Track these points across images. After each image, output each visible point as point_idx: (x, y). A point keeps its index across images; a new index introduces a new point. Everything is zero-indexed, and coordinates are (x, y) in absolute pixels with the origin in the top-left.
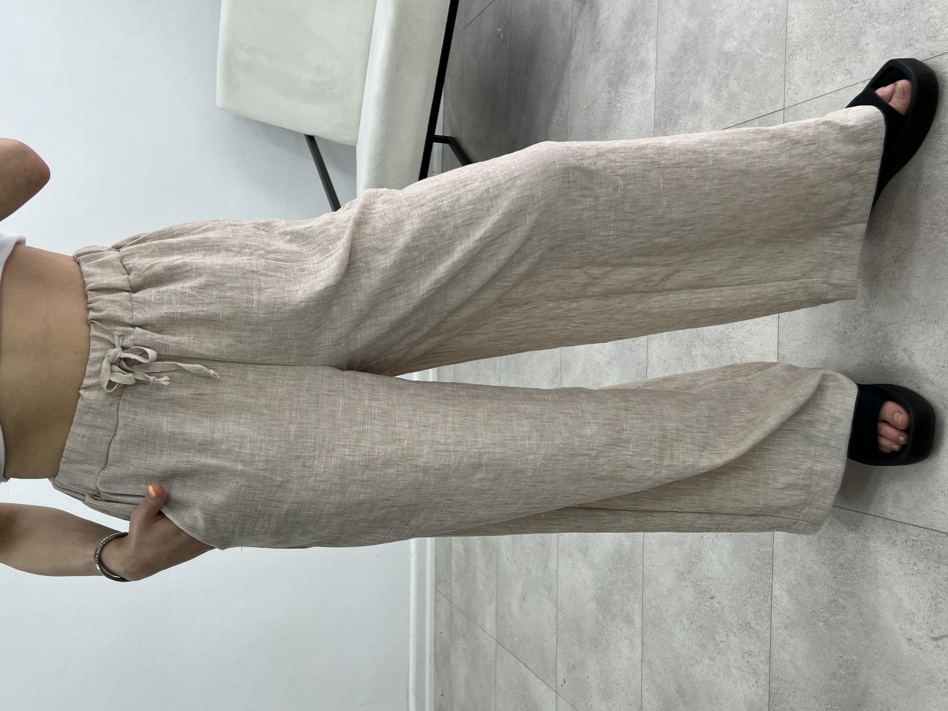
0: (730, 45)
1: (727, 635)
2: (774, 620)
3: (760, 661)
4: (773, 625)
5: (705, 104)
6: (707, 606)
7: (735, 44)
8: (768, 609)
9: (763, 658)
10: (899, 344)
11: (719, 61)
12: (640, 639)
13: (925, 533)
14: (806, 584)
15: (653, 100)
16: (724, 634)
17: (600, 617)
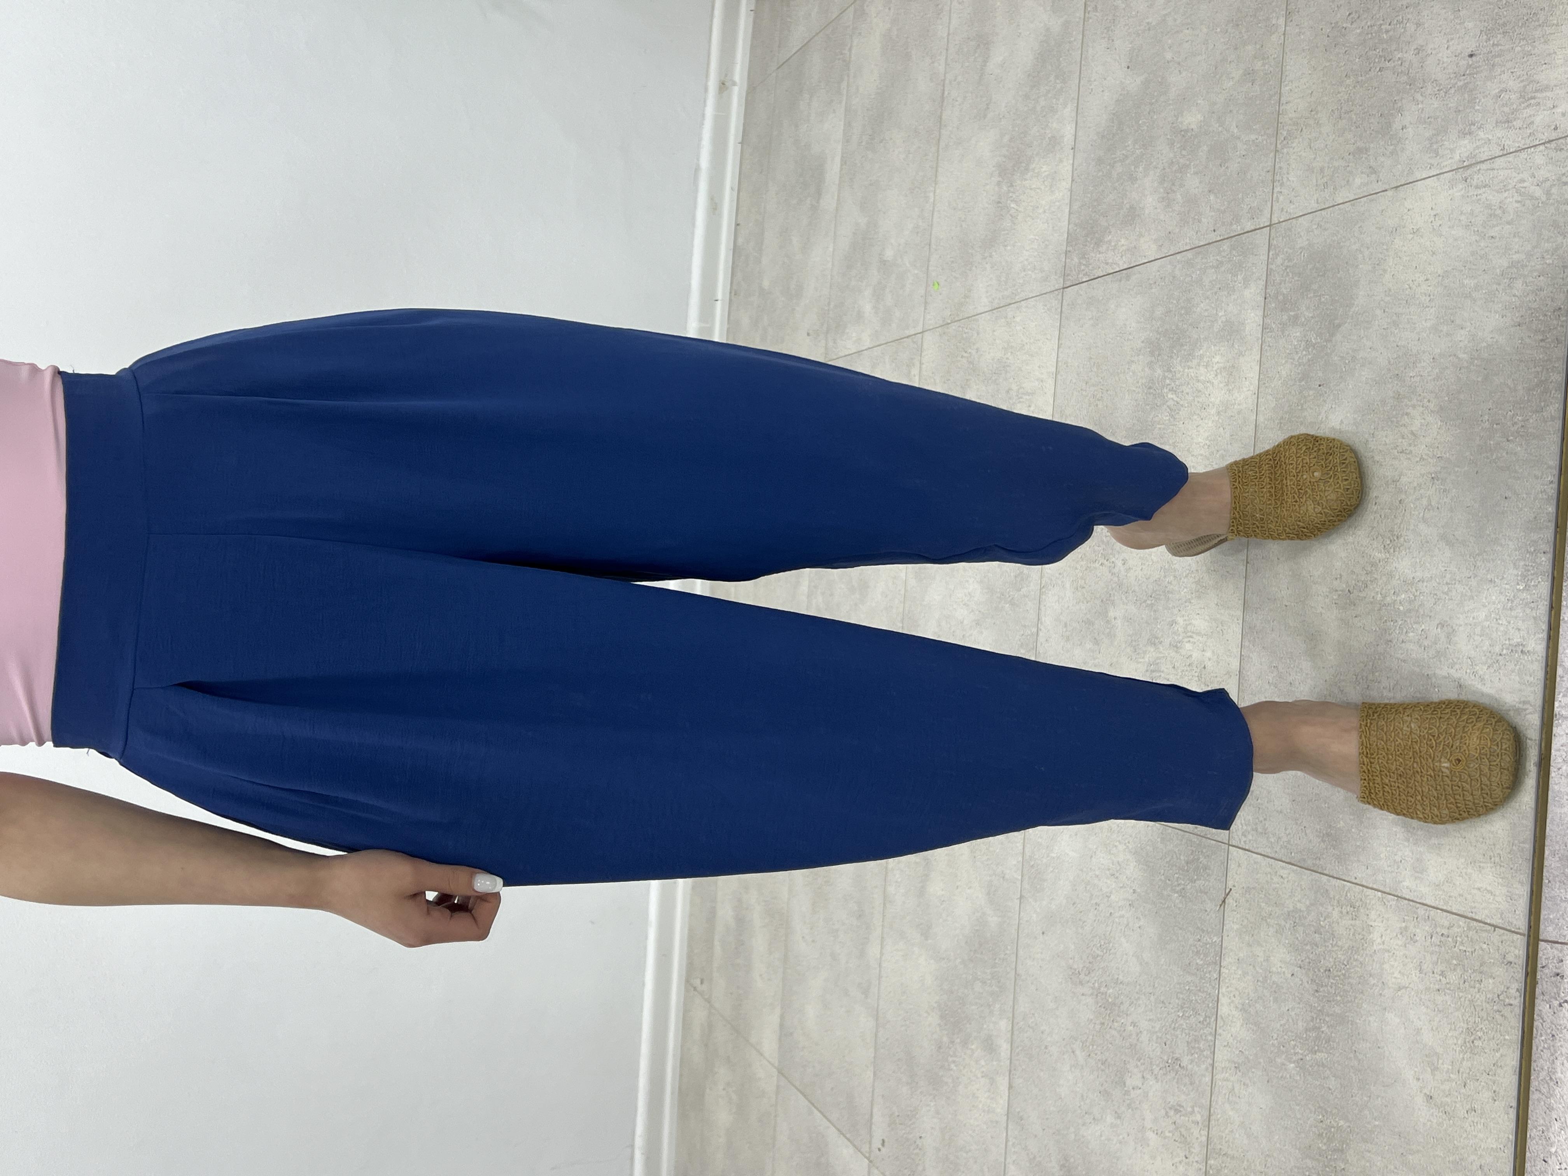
0: (1192, 119)
1: (1143, 1077)
2: (1218, 1056)
3: (1193, 1122)
4: (1216, 1065)
5: (1147, 212)
6: (1115, 1029)
7: (1200, 117)
8: (1210, 1038)
9: (1198, 1118)
10: (1432, 614)
11: (1171, 144)
12: (1007, 1078)
13: (1461, 923)
14: (1271, 998)
15: (1067, 201)
16: (1140, 1075)
17: (945, 1039)
